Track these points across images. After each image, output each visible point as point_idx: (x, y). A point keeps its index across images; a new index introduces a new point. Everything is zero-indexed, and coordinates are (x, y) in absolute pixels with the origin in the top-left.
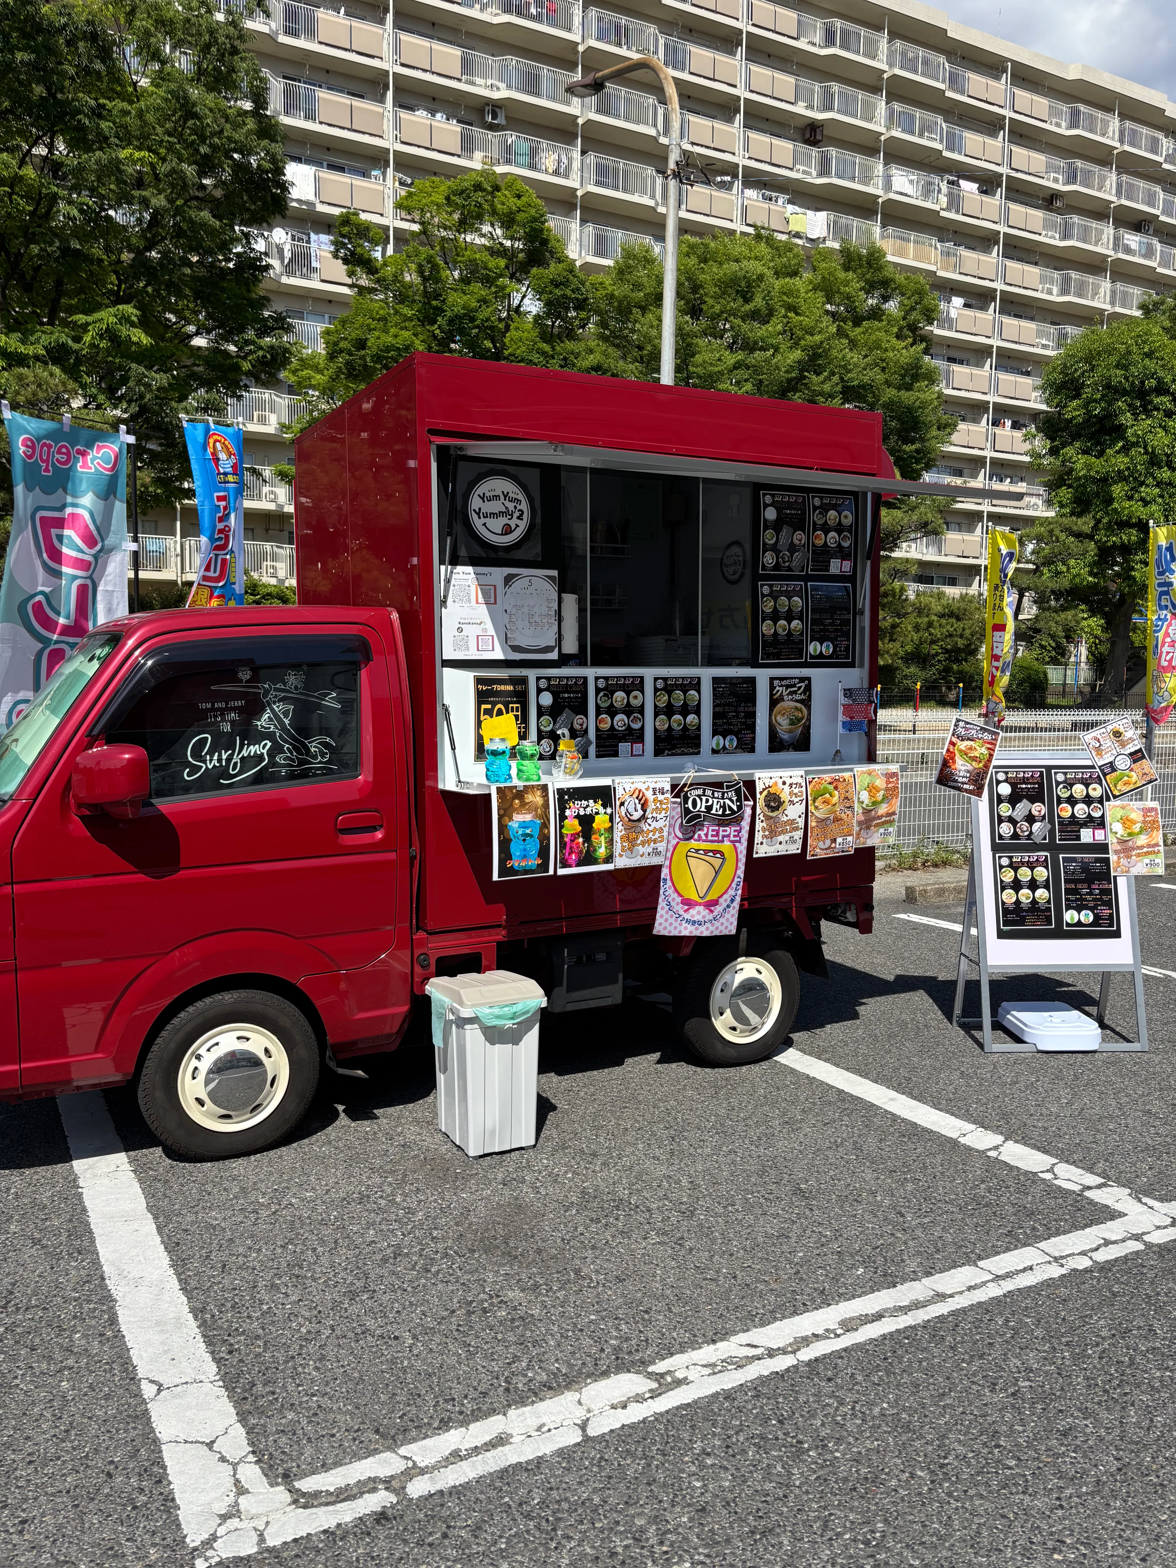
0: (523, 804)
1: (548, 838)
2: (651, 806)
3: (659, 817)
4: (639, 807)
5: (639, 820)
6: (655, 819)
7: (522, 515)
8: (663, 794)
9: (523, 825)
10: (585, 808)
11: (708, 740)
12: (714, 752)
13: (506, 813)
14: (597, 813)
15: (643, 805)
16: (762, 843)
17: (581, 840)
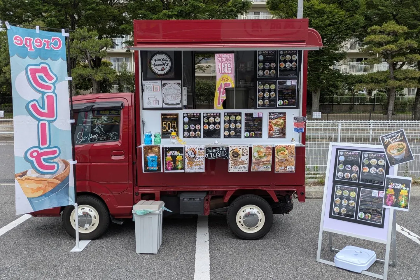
0: (152, 151)
1: (160, 161)
2: (197, 154)
3: (200, 157)
4: (193, 154)
5: (193, 158)
6: (199, 158)
7: (168, 64)
8: (202, 150)
9: (152, 157)
10: (174, 153)
11: (244, 134)
12: (245, 137)
13: (146, 153)
14: (178, 155)
15: (194, 153)
16: (231, 168)
17: (172, 163)
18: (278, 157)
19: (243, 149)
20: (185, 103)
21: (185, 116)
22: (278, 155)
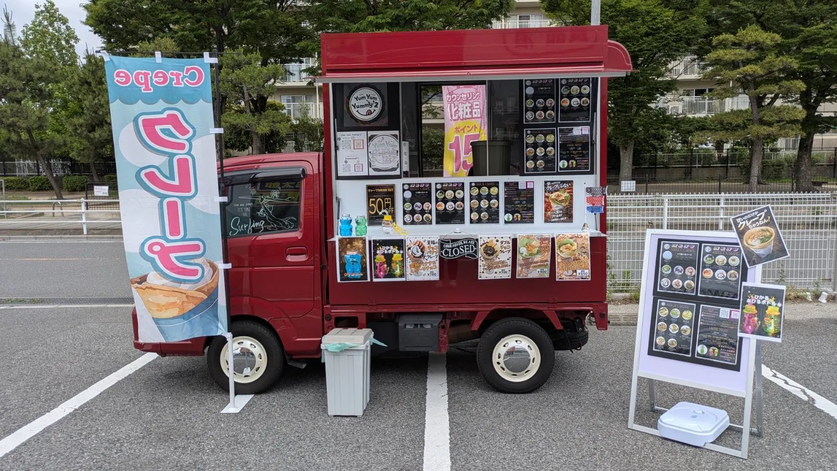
0: (352, 246)
1: (366, 264)
2: (427, 250)
3: (432, 256)
4: (419, 250)
5: (420, 257)
6: (429, 256)
7: (377, 105)
8: (434, 244)
9: (352, 257)
10: (388, 250)
11: (503, 217)
12: (506, 222)
13: (343, 250)
14: (395, 253)
15: (421, 251)
16: (483, 272)
17: (385, 265)
18: (561, 254)
19: (502, 242)
20: (406, 168)
21: (405, 188)
22: (561, 251)
